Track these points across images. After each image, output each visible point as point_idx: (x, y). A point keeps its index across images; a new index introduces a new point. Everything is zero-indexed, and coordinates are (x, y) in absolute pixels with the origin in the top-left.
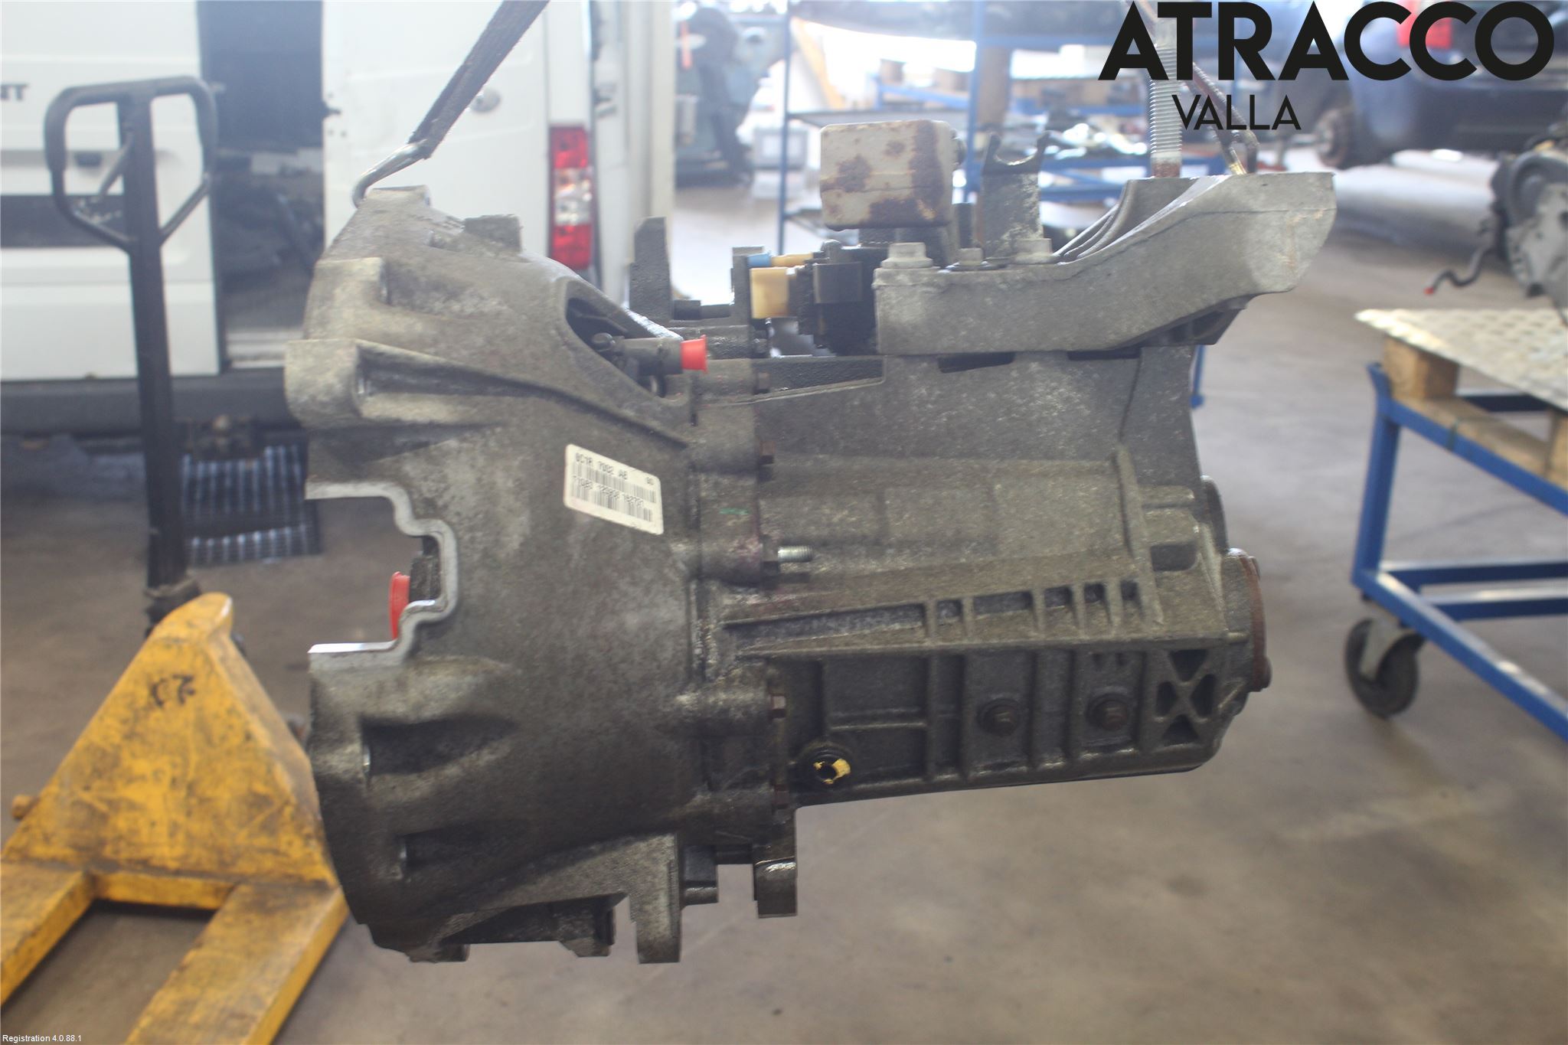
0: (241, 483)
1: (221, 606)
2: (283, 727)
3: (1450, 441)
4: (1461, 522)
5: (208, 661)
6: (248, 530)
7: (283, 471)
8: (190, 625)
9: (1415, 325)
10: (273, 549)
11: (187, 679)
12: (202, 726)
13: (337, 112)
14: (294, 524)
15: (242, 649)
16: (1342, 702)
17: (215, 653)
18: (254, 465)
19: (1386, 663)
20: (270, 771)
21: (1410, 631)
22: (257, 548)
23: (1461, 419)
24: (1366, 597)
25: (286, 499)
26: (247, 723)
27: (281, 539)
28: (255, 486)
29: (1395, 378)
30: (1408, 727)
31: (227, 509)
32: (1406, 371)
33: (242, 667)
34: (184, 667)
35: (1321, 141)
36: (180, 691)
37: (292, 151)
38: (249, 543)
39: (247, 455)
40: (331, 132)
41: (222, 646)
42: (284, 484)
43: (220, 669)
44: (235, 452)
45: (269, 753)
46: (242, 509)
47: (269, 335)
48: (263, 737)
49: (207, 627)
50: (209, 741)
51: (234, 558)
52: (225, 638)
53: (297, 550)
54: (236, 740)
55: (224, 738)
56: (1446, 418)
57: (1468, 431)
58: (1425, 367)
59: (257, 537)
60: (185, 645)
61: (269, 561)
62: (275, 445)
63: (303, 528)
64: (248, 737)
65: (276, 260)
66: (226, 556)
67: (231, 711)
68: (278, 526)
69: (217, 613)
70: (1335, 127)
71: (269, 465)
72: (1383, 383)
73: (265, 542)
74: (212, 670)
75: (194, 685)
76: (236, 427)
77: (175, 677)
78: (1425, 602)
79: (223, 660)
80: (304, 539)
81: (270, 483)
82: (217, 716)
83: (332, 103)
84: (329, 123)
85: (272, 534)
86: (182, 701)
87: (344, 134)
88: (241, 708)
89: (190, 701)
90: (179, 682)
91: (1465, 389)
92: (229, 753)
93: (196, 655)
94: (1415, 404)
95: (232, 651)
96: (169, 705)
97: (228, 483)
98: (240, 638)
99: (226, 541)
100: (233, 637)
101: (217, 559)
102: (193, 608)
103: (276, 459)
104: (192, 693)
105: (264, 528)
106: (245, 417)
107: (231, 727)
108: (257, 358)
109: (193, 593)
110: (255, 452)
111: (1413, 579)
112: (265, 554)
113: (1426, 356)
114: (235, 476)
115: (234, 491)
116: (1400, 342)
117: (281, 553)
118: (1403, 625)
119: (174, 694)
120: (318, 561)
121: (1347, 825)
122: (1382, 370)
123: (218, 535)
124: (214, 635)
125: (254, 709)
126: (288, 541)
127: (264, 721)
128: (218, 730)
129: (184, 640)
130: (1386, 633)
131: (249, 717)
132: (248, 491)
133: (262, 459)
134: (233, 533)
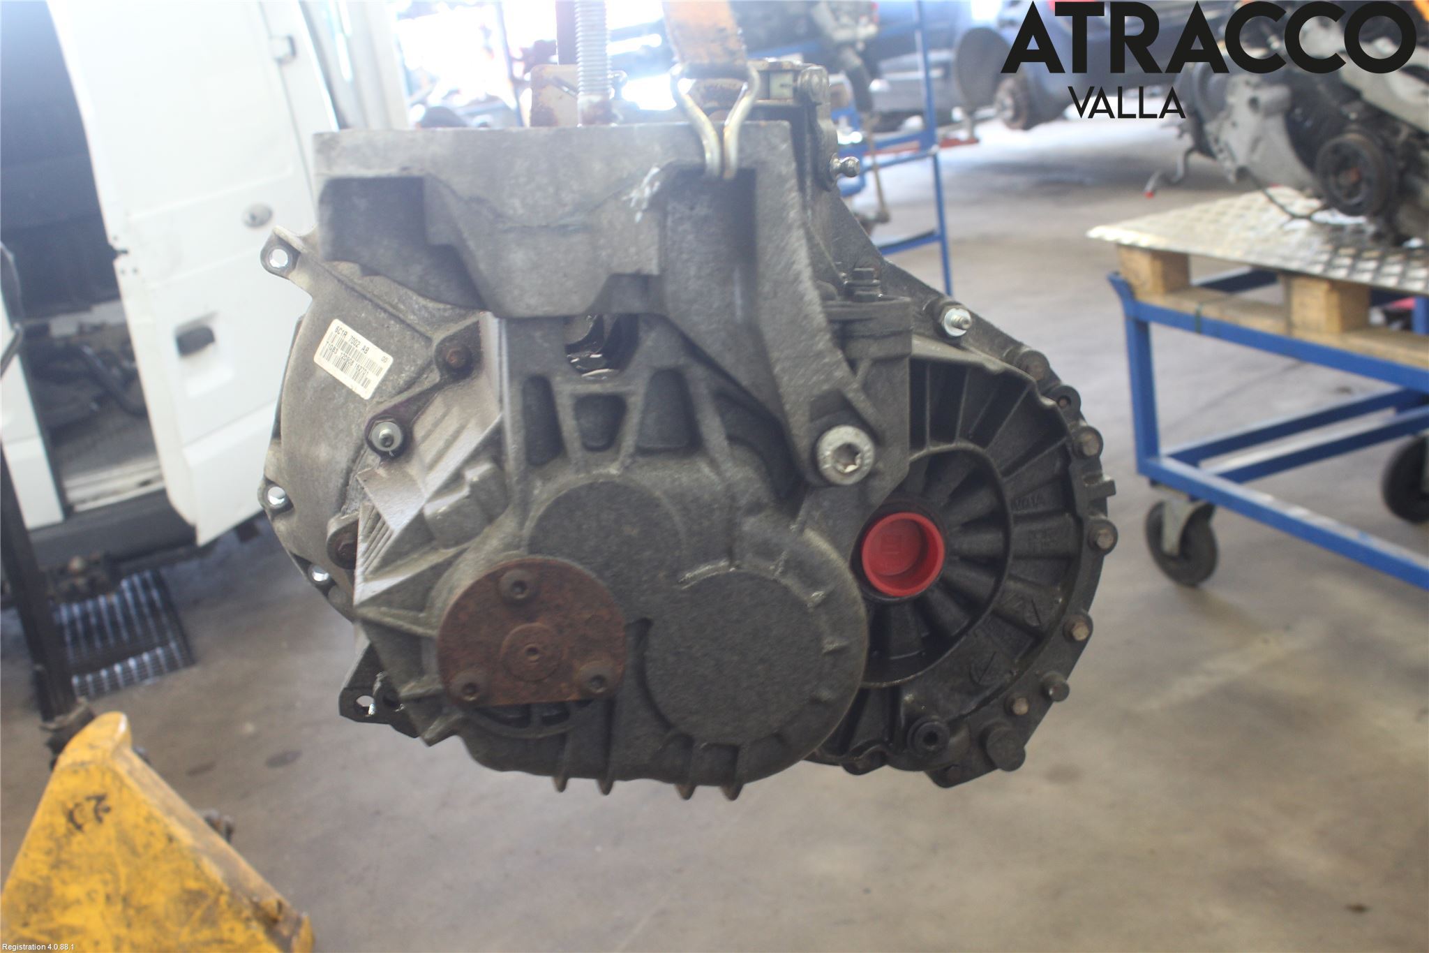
0: (106, 617)
1: (117, 724)
2: (202, 823)
3: (1197, 325)
4: (1213, 404)
5: (116, 776)
6: (122, 658)
7: (143, 598)
8: (92, 747)
9: (1139, 230)
10: (150, 670)
11: (100, 799)
12: (124, 839)
13: (125, 252)
14: (164, 644)
15: (146, 759)
16: (1155, 582)
17: (122, 768)
18: (114, 599)
19: (1185, 538)
20: (198, 867)
21: (1200, 504)
22: (135, 673)
23: (1201, 303)
24: (1154, 483)
25: (151, 622)
26: (166, 826)
27: (155, 660)
28: (120, 618)
29: (1133, 280)
30: (1217, 589)
31: (98, 644)
32: (1143, 272)
33: (150, 776)
34: (95, 789)
35: (1003, 108)
36: (96, 811)
37: (87, 309)
38: (127, 671)
39: (105, 590)
40: (123, 272)
41: (126, 759)
42: (146, 610)
43: (129, 781)
44: (95, 589)
45: (194, 850)
46: (111, 641)
47: (103, 475)
48: (184, 836)
49: (109, 745)
50: (134, 852)
51: (115, 687)
52: (128, 752)
53: (173, 666)
54: (159, 845)
55: (148, 846)
56: (1188, 306)
57: (1211, 312)
58: (1158, 265)
59: (132, 663)
60: (92, 767)
61: (148, 682)
62: (129, 574)
63: (173, 645)
64: (171, 839)
65: (94, 406)
66: (107, 687)
67: (149, 818)
68: (150, 648)
69: (115, 730)
70: (1013, 94)
71: (128, 596)
72: (1125, 289)
73: (141, 666)
74: (122, 784)
75: (108, 803)
76: (90, 565)
77: (89, 799)
78: (1209, 473)
79: (131, 773)
80: (177, 655)
81: (133, 612)
82: (136, 826)
83: (118, 245)
84: (120, 264)
85: (146, 657)
86: (100, 820)
87: (135, 271)
88: (158, 813)
89: (107, 818)
90: (93, 803)
91: (1198, 277)
92: (155, 858)
93: (103, 774)
94: (1157, 299)
95: (138, 762)
96: (87, 827)
97: (93, 620)
98: (142, 750)
99: (104, 673)
100: (135, 750)
101: (99, 691)
102: (91, 731)
103: (133, 589)
104: (108, 810)
105: (136, 653)
106: (97, 554)
107: (152, 834)
108: (96, 498)
109: (88, 718)
110: (111, 586)
111: (1193, 456)
112: (143, 675)
113: (1157, 255)
114: (98, 613)
115: (101, 627)
116: (1132, 248)
117: (158, 671)
118: (1193, 499)
119: (91, 815)
120: (195, 671)
121: (1188, 687)
122: (1122, 277)
123: (95, 669)
124: (117, 750)
125: (170, 811)
126: (162, 660)
127: (182, 821)
128: (140, 840)
129: (90, 762)
130: (1179, 510)
131: (167, 820)
132: (114, 624)
133: (121, 593)
134: (109, 664)
